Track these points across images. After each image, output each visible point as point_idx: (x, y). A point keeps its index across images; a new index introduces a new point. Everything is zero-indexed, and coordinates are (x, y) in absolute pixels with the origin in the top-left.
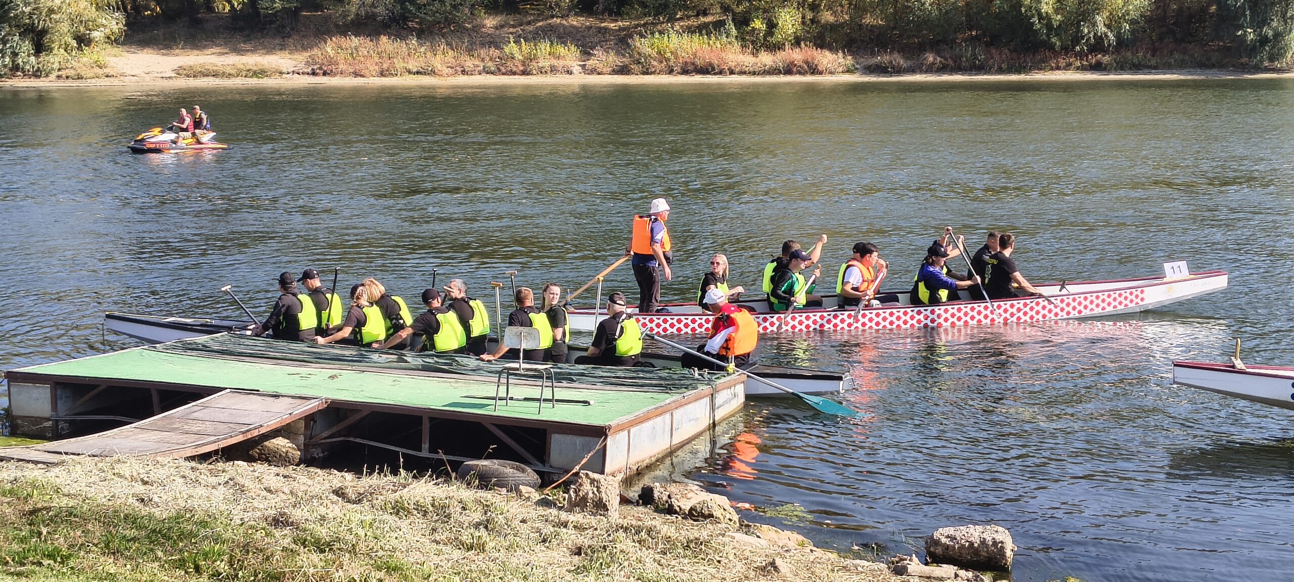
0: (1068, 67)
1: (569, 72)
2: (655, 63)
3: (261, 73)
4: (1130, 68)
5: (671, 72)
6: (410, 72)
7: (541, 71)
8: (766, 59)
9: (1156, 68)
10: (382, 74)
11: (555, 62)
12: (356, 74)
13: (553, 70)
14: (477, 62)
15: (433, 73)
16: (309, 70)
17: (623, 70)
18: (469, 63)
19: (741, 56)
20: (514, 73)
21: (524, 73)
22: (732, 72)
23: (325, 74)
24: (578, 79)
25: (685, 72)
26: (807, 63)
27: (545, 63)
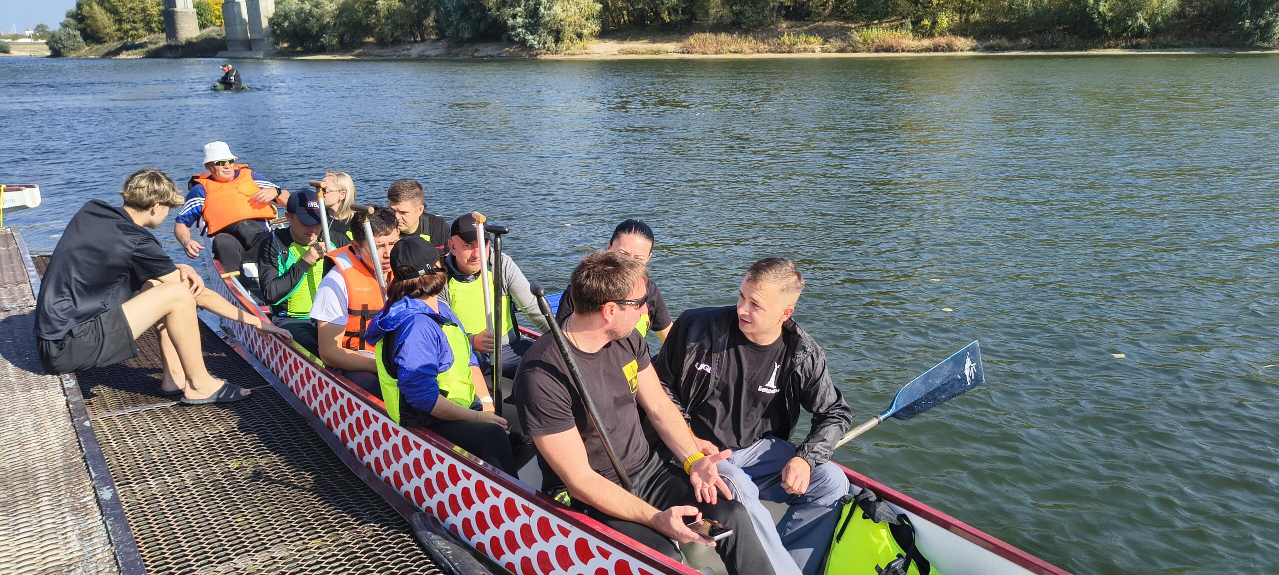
0: (1116, 47)
1: (813, 52)
2: (860, 46)
3: (657, 52)
4: (1160, 48)
5: (869, 51)
6: (730, 52)
7: (799, 51)
8: (926, 42)
9: (1179, 47)
10: (716, 53)
11: (806, 46)
12: (704, 53)
13: (805, 50)
14: (766, 46)
15: (741, 52)
16: (681, 51)
17: (842, 50)
18: (762, 46)
19: (911, 41)
20: (784, 52)
21: (789, 52)
22: (903, 51)
23: (688, 53)
24: (818, 55)
25: (877, 51)
26: (947, 44)
27: (801, 46)
